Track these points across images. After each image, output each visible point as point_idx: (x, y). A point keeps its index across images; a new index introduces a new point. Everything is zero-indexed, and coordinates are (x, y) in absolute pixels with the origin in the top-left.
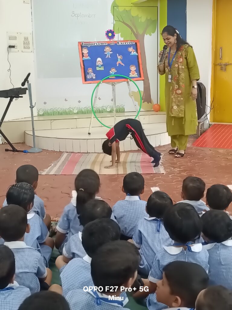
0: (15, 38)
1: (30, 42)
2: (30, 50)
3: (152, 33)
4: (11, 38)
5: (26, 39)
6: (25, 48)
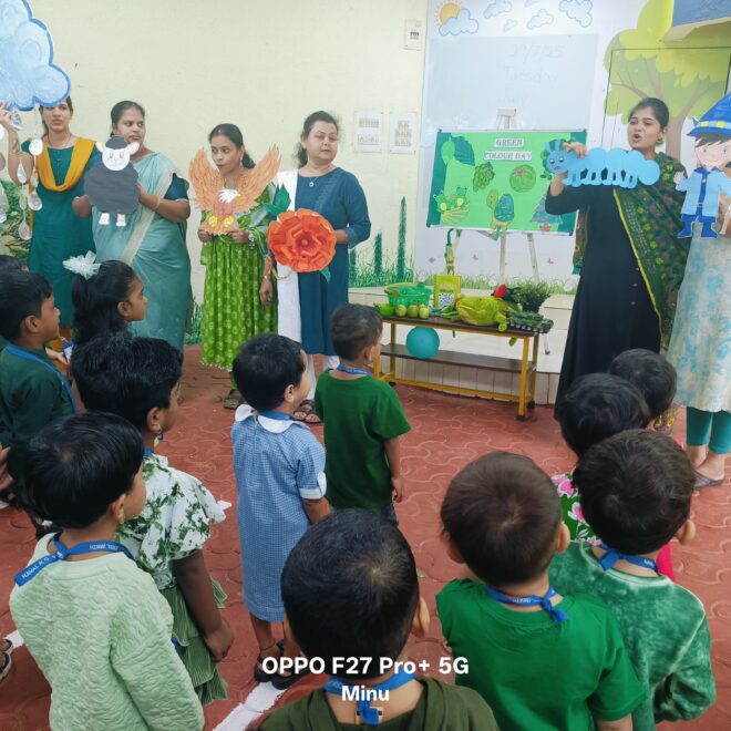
0: (376, 124)
1: (413, 133)
2: (410, 149)
4: (363, 123)
5: (404, 125)
6: (397, 143)
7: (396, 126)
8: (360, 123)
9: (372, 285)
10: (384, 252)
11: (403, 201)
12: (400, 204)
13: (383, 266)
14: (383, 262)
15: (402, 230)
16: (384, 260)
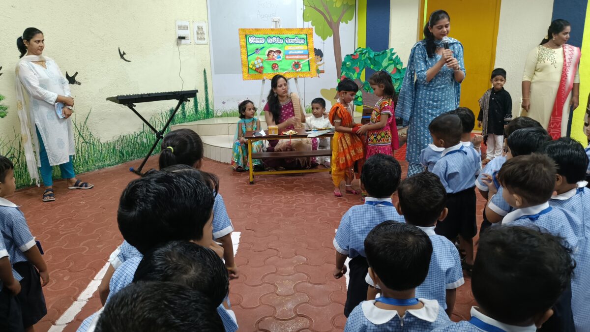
0: (186, 28)
1: (205, 32)
2: (205, 42)
3: (349, 21)
4: (180, 28)
5: (200, 28)
6: (198, 39)
7: (197, 29)
8: (179, 27)
9: (194, 120)
10: (198, 101)
11: (205, 71)
12: (203, 73)
13: (199, 109)
14: (199, 107)
15: (206, 87)
16: (199, 105)
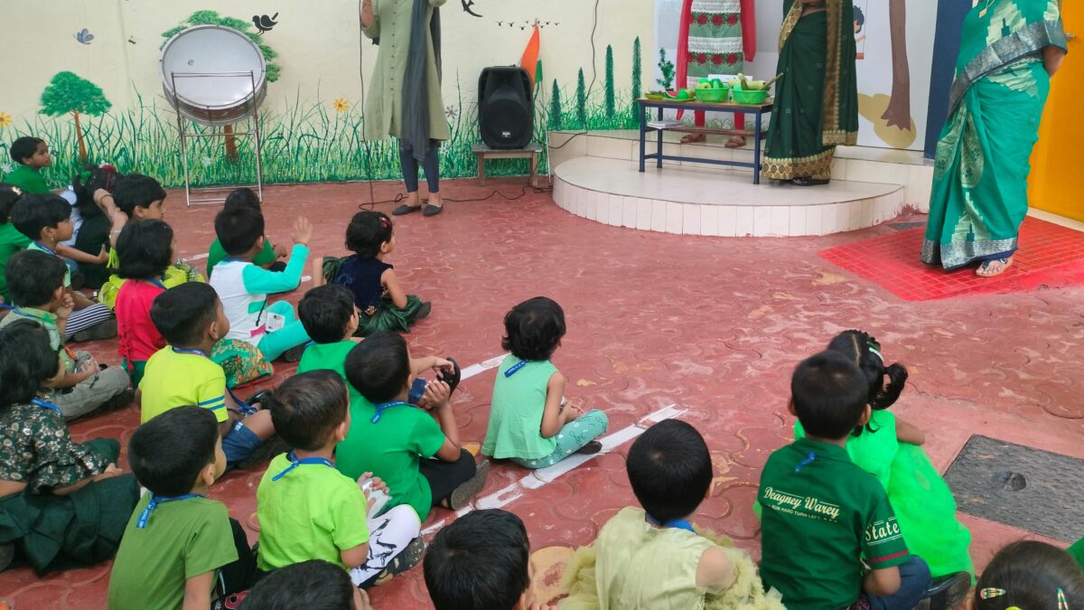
9: (603, 128)
10: (616, 94)
11: (637, 41)
12: (633, 44)
13: (616, 108)
14: (616, 104)
15: (637, 72)
16: (617, 101)
